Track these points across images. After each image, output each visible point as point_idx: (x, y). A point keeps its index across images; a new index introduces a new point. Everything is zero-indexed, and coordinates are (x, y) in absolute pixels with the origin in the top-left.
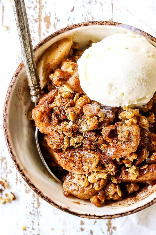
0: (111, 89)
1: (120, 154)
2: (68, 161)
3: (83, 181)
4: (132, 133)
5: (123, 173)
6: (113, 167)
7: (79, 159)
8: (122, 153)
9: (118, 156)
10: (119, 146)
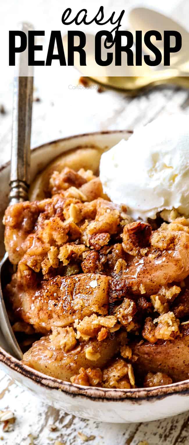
0: (154, 166)
1: (149, 277)
2: (48, 296)
3: (65, 335)
4: (178, 238)
5: (148, 327)
6: (129, 305)
7: (69, 289)
8: (153, 275)
9: (144, 280)
10: (151, 260)
